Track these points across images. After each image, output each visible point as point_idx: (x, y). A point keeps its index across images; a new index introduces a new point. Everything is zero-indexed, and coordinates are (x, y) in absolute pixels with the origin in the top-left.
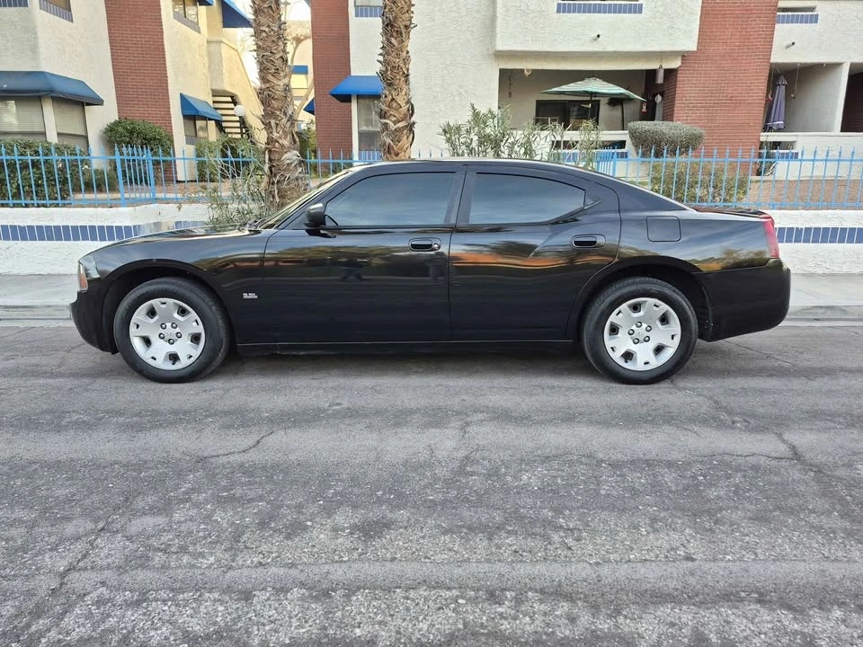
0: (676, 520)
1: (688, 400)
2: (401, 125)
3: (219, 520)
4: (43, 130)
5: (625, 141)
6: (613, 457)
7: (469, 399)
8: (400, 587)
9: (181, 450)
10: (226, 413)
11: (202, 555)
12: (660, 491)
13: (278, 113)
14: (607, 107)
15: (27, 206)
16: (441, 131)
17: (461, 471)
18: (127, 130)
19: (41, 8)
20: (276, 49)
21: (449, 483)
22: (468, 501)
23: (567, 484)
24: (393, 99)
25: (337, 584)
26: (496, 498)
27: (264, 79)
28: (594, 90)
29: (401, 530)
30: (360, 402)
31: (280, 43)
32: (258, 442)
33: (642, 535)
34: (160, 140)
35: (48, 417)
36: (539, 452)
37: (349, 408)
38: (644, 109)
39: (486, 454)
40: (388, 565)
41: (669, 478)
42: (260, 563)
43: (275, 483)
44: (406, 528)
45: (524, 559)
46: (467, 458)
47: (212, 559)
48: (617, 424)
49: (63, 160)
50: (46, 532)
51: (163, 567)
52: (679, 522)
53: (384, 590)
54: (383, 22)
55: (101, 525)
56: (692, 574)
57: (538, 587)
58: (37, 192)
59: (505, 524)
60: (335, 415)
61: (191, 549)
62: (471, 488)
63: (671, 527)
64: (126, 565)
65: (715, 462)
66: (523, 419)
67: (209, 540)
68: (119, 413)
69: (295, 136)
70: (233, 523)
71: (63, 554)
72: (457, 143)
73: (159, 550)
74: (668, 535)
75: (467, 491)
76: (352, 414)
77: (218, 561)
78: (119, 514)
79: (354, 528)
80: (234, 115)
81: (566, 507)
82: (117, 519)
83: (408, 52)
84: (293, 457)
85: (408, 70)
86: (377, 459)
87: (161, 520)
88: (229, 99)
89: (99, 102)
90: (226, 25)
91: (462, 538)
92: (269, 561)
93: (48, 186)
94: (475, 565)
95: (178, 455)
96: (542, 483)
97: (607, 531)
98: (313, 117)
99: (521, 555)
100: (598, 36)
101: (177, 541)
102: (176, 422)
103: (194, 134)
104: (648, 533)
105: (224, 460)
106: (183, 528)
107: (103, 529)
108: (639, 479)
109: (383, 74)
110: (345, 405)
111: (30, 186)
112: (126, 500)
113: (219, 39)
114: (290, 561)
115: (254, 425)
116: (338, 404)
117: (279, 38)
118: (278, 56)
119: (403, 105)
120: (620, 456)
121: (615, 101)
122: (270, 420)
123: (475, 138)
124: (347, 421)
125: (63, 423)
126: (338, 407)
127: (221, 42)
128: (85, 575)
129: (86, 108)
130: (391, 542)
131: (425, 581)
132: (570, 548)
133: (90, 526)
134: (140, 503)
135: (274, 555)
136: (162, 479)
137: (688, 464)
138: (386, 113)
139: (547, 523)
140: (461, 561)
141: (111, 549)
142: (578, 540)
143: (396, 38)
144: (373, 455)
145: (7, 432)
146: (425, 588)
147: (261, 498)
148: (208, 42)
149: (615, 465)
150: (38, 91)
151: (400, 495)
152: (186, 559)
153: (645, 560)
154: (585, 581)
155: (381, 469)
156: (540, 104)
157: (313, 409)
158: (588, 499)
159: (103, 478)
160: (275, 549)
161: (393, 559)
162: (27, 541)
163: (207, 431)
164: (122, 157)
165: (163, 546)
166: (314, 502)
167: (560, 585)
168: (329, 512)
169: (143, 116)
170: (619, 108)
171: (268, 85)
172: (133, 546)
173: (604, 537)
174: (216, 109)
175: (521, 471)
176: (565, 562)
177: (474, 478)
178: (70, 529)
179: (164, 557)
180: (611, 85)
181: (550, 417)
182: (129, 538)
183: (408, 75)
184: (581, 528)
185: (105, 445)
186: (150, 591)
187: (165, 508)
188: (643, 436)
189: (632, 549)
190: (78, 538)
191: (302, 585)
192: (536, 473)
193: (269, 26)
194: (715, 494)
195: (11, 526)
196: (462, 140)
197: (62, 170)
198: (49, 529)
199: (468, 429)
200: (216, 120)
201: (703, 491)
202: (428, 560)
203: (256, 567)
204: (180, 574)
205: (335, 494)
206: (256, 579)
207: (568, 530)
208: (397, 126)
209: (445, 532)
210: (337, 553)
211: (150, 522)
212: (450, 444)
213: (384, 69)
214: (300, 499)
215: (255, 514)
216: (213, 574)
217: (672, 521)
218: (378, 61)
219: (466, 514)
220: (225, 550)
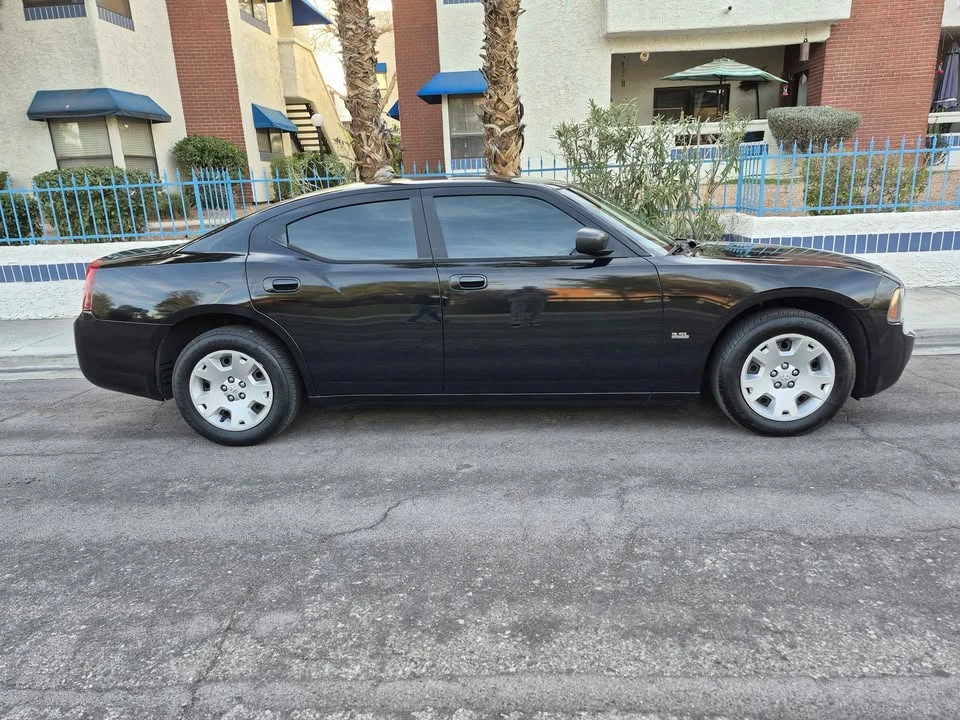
0: (910, 619)
1: (889, 455)
2: (508, 129)
3: (358, 616)
4: (108, 153)
5: (763, 132)
6: (812, 532)
7: (621, 460)
8: (585, 710)
9: (302, 526)
10: (344, 479)
11: (344, 663)
12: (881, 578)
13: (369, 123)
14: (739, 91)
15: (101, 241)
16: (554, 133)
17: (628, 554)
18: (197, 148)
19: (100, 18)
20: (364, 49)
21: (618, 569)
22: (645, 593)
23: (762, 571)
24: (499, 100)
25: (509, 704)
26: (678, 590)
27: (351, 85)
28: (724, 73)
29: (572, 632)
30: (492, 464)
31: (369, 42)
32: (386, 515)
33: (871, 640)
34: (233, 158)
35: (149, 487)
36: (719, 528)
37: (480, 471)
38: (785, 93)
39: (655, 531)
40: (565, 679)
41: (888, 560)
42: (413, 674)
43: (414, 569)
44: (577, 629)
45: (730, 673)
46: (632, 536)
47: (357, 668)
48: (807, 488)
49: (137, 189)
50: (167, 632)
51: (303, 678)
52: (916, 621)
53: (566, 713)
54: (486, 10)
55: (226, 623)
56: (949, 695)
57: (755, 711)
58: (110, 225)
59: (696, 624)
60: (466, 480)
61: (331, 654)
62: (645, 576)
63: (906, 628)
64: (261, 675)
65: (942, 539)
66: (689, 484)
67: (351, 643)
68: (227, 481)
69: (388, 149)
70: (374, 621)
71: (190, 661)
72: (574, 147)
73: (296, 656)
74: (905, 640)
75: (641, 581)
76: (484, 478)
77: (365, 670)
78: (245, 610)
79: (516, 628)
80: (311, 125)
81: (767, 602)
82: (243, 615)
83: (515, 43)
84: (428, 534)
85: (515, 64)
86: (525, 537)
87: (290, 617)
88: (304, 107)
89: (165, 119)
90: (296, 23)
91: (647, 643)
92: (424, 670)
93: (122, 217)
94: (670, 680)
95: (299, 533)
96: (731, 568)
97: (826, 634)
98: (398, 123)
99: (725, 667)
100: (730, 8)
101: (314, 644)
102: (289, 491)
103: (268, 150)
104: (879, 637)
105: (351, 538)
106: (319, 626)
107: (229, 628)
108: (850, 562)
109: (486, 71)
110: (475, 468)
111: (104, 218)
112: (250, 591)
113: (291, 39)
114: (448, 672)
115: (377, 493)
116: (468, 466)
117: (367, 36)
118: (367, 57)
119: (510, 105)
120: (820, 532)
121: (748, 84)
122: (395, 487)
123: (595, 140)
124: (481, 488)
125: (167, 494)
126: (467, 470)
127: (293, 42)
128: (218, 688)
129: (153, 125)
130: (565, 648)
131: (613, 702)
132: (784, 658)
133: (214, 625)
134: (267, 594)
135: (428, 663)
136: (286, 563)
137: (908, 543)
138: (491, 116)
139: (748, 623)
140: (653, 675)
141: (241, 655)
142: (792, 646)
143: (501, 28)
144: (519, 533)
145: (108, 506)
146: (615, 710)
147: (400, 587)
148: (279, 43)
149: (818, 544)
150: (103, 111)
151: (561, 585)
152: (328, 668)
153: (884, 675)
154: (813, 703)
155: (532, 551)
156: (658, 92)
157: (440, 473)
158: (793, 590)
159: (219, 562)
160: (427, 656)
161: (570, 672)
162: (148, 643)
163: (326, 503)
164: (200, 183)
165: (299, 651)
166: (462, 595)
167: (782, 710)
168: (481, 605)
169: (214, 132)
170: (754, 91)
171: (357, 92)
172: (267, 651)
173: (824, 643)
174: (291, 119)
175: (701, 552)
176: (782, 676)
177: (646, 562)
178: (193, 628)
179: (302, 665)
180: (746, 66)
181: (722, 481)
182: (260, 640)
183: (516, 70)
184: (792, 630)
185: (215, 521)
186: (293, 710)
187: (293, 601)
188: (843, 505)
189: (862, 659)
190: (204, 640)
191: (468, 704)
192: (721, 555)
193: (356, 23)
194: (953, 582)
195: (129, 624)
196: (579, 143)
197: (136, 199)
198: (170, 628)
199: (626, 498)
200: (290, 132)
201: (935, 578)
202: (612, 674)
203: (409, 679)
204: (325, 687)
205: (486, 583)
206: (412, 695)
207: (776, 633)
208: (504, 130)
209: (625, 636)
210: (501, 661)
211: (281, 619)
212: (609, 518)
213: (489, 64)
214: (446, 590)
215: (397, 608)
216: (363, 688)
217: (906, 620)
218: (481, 56)
219: (646, 610)
220: (371, 656)
